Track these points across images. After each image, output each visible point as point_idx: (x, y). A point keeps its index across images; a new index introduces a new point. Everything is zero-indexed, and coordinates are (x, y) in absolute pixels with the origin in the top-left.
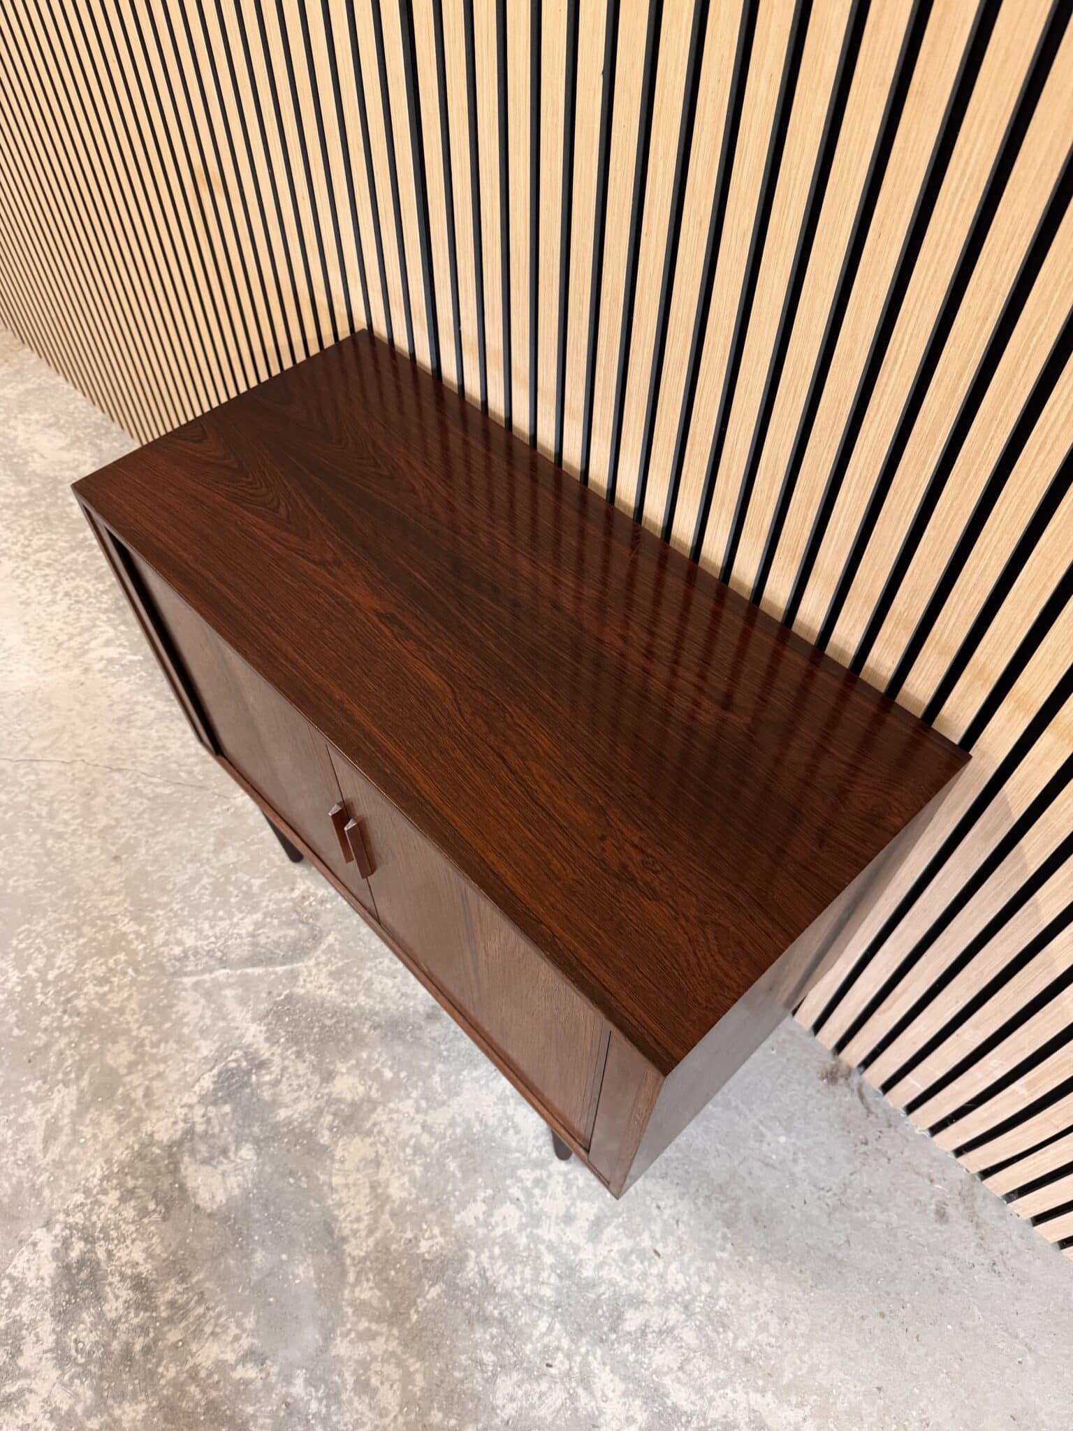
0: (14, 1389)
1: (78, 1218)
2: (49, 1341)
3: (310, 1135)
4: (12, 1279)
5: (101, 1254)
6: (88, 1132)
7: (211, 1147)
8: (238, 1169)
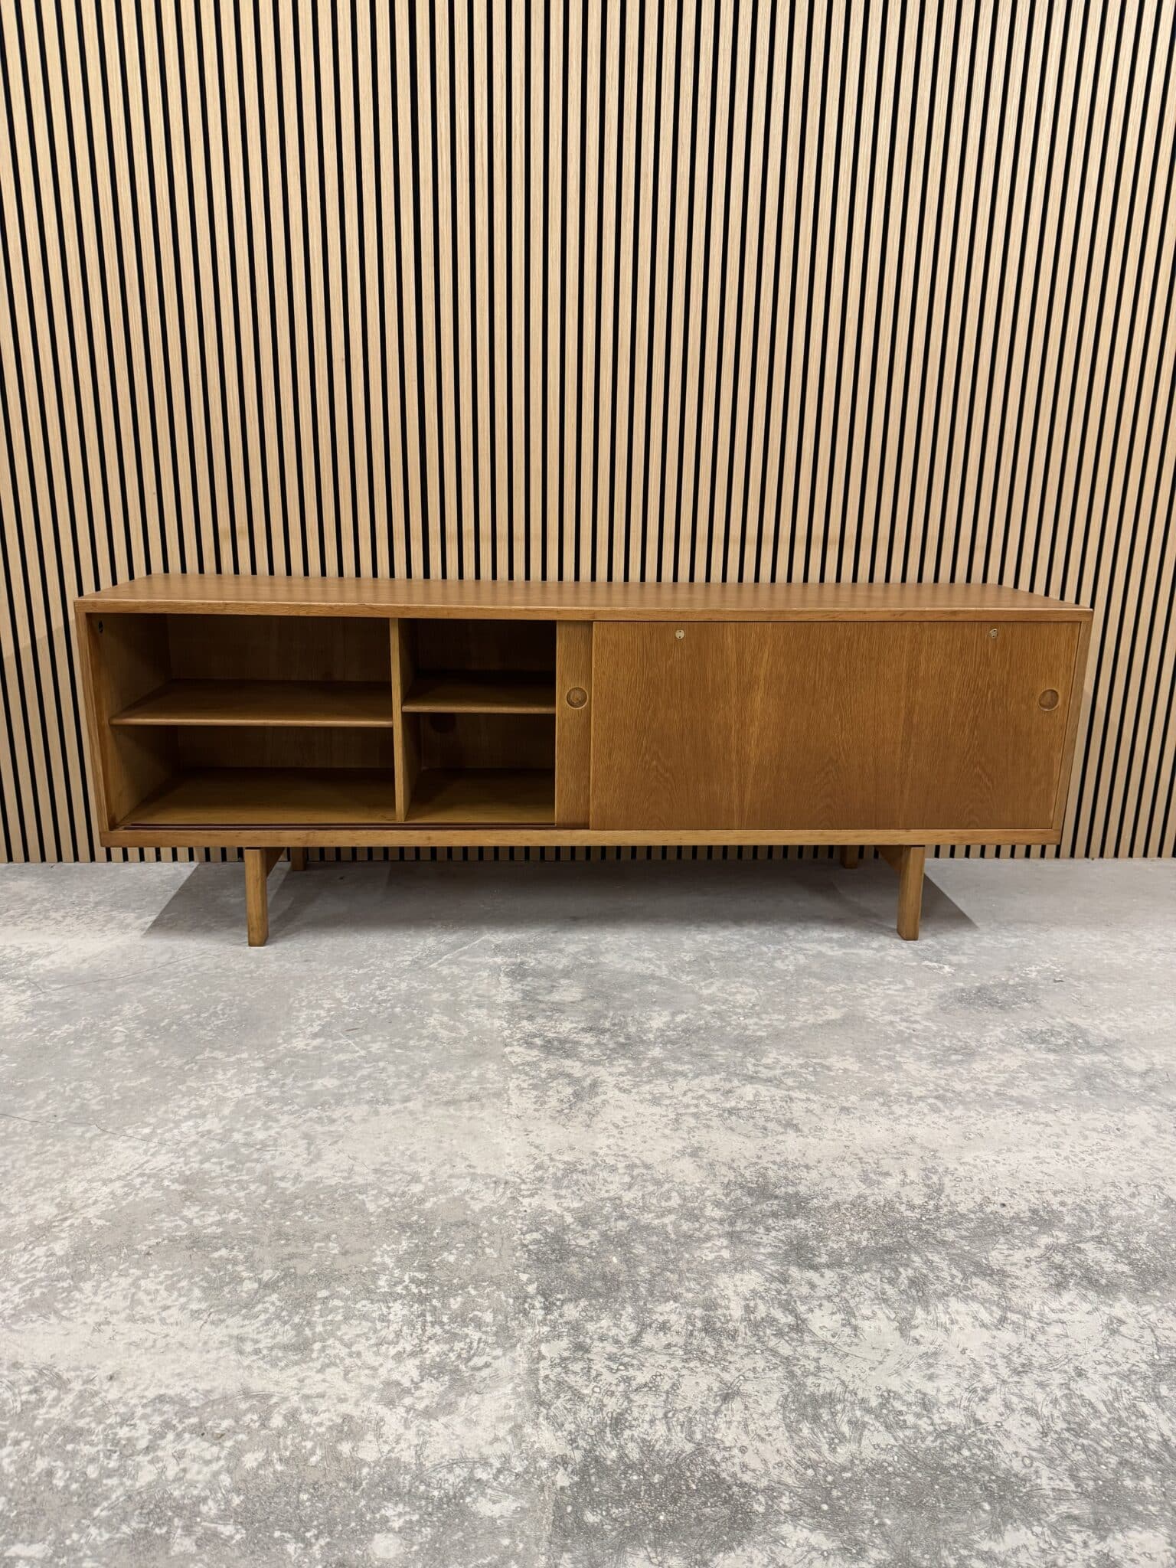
0: (588, 1081)
1: (519, 1036)
2: (578, 1064)
3: (583, 964)
4: (523, 1064)
5: (551, 1035)
6: (470, 1018)
7: (545, 989)
8: (572, 986)
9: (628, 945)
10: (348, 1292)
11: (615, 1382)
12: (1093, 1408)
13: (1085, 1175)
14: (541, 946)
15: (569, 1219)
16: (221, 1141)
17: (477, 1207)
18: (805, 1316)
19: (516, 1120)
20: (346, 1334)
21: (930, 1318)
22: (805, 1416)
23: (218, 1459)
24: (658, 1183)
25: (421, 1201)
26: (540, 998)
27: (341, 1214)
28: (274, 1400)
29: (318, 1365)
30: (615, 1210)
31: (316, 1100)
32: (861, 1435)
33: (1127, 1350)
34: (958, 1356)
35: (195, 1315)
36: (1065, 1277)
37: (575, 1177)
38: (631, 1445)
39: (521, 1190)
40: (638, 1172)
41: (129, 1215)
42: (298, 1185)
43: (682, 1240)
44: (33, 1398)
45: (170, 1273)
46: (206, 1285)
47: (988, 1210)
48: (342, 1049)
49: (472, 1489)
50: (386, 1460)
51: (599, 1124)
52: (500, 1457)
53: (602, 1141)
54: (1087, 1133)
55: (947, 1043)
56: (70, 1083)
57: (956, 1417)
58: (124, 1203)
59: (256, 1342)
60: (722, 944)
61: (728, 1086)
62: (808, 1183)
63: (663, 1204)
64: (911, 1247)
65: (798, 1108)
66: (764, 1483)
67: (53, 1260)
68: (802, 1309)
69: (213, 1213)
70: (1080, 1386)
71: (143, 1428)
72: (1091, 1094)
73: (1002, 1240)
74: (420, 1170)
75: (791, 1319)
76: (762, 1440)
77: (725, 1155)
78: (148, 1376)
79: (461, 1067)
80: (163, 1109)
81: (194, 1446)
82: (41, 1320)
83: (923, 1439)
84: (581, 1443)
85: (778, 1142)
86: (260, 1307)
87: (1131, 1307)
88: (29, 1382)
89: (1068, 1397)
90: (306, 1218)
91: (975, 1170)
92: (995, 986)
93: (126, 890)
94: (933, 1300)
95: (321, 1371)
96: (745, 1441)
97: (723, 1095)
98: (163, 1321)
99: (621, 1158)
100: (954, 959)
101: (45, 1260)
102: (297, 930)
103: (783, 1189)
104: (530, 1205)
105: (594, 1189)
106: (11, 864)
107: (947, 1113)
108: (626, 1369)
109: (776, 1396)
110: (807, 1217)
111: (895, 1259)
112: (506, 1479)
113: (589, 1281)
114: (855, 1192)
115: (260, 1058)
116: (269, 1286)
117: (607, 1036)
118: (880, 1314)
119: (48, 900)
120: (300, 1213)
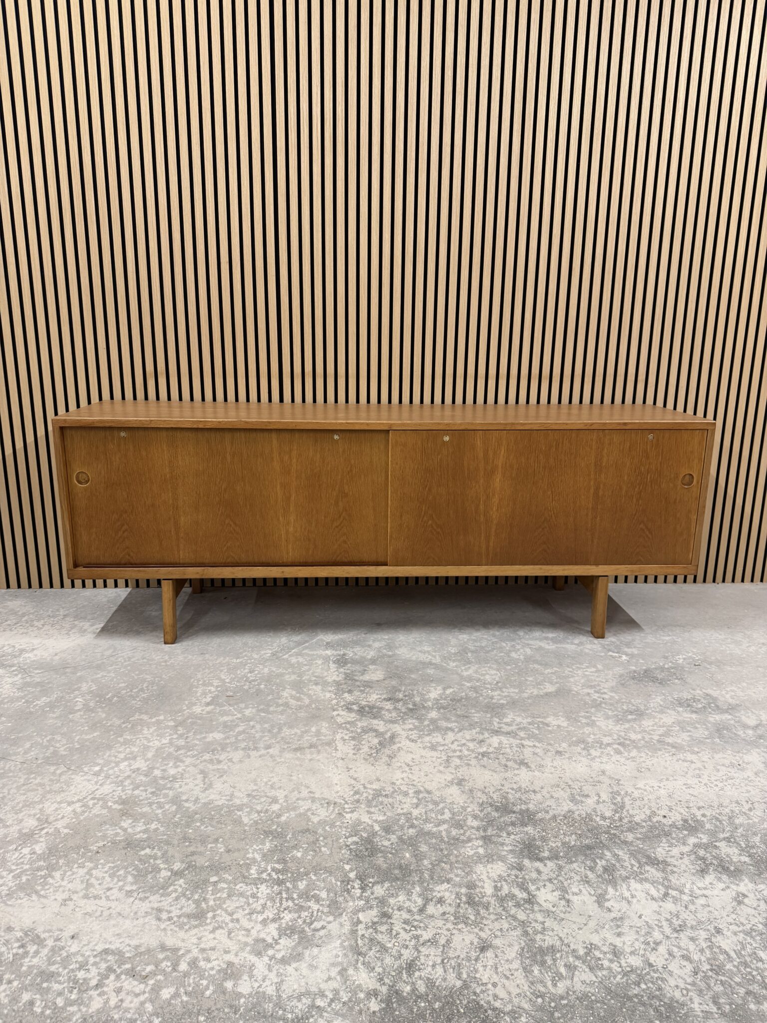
0: (389, 734)
1: (342, 704)
2: (382, 723)
3: (384, 655)
4: (345, 723)
5: (364, 703)
6: (310, 692)
7: (360, 672)
8: (377, 670)
9: (414, 642)
10: (230, 878)
11: (409, 939)
12: (727, 955)
13: (718, 796)
14: (356, 643)
15: (377, 828)
16: (146, 775)
17: (315, 820)
18: (535, 893)
19: (341, 761)
20: (229, 906)
21: (618, 894)
22: (535, 961)
23: (144, 992)
24: (436, 803)
25: (279, 816)
26: (356, 678)
27: (225, 824)
28: (181, 952)
29: (210, 928)
30: (407, 821)
31: (209, 748)
32: (573, 974)
33: (749, 915)
34: (636, 919)
35: (129, 894)
36: (707, 865)
37: (380, 799)
38: (419, 982)
39: (344, 808)
40: (422, 796)
41: (85, 826)
42: (196, 805)
43: (452, 842)
44: (21, 951)
45: (112, 865)
46: (136, 873)
47: (655, 820)
48: (225, 713)
49: (314, 1013)
50: (257, 993)
51: (396, 763)
52: (332, 991)
53: (398, 775)
54: (719, 767)
55: (625, 707)
56: (46, 736)
57: (635, 961)
58: (82, 818)
59: (169, 912)
60: (475, 641)
61: (481, 737)
62: (535, 803)
63: (439, 817)
64: (604, 845)
65: (527, 752)
66: (508, 1008)
67: (35, 857)
68: (532, 888)
69: (140, 824)
70: (719, 940)
71: (94, 971)
72: (721, 741)
73: (664, 841)
74: (278, 794)
75: (525, 895)
76: (508, 978)
77: (480, 784)
78: (98, 936)
79: (304, 725)
80: (107, 754)
81: (129, 984)
82: (27, 897)
83: (615, 977)
84: (386, 981)
85: (516, 775)
86: (171, 888)
87: (751, 886)
88: (18, 940)
89: (710, 948)
90: (202, 827)
91: (645, 793)
92: (656, 669)
93: (84, 607)
94: (619, 882)
95: (213, 931)
96: (495, 978)
97: (478, 743)
98: (108, 898)
99: (410, 787)
100: (629, 651)
101: (29, 856)
102: (196, 633)
103: (518, 807)
104: (351, 818)
105: (393, 807)
106: (9, 590)
107: (626, 754)
108: (416, 930)
109: (516, 948)
110: (535, 825)
111: (593, 854)
112: (337, 1006)
113: (390, 870)
114: (566, 808)
115: (171, 720)
116: (178, 874)
117: (401, 703)
118: (584, 891)
119: (33, 613)
120: (198, 824)
